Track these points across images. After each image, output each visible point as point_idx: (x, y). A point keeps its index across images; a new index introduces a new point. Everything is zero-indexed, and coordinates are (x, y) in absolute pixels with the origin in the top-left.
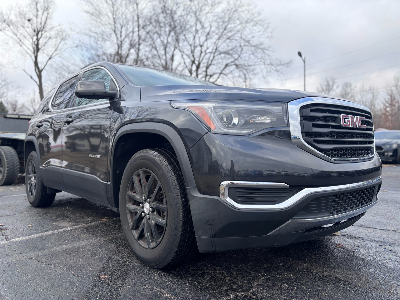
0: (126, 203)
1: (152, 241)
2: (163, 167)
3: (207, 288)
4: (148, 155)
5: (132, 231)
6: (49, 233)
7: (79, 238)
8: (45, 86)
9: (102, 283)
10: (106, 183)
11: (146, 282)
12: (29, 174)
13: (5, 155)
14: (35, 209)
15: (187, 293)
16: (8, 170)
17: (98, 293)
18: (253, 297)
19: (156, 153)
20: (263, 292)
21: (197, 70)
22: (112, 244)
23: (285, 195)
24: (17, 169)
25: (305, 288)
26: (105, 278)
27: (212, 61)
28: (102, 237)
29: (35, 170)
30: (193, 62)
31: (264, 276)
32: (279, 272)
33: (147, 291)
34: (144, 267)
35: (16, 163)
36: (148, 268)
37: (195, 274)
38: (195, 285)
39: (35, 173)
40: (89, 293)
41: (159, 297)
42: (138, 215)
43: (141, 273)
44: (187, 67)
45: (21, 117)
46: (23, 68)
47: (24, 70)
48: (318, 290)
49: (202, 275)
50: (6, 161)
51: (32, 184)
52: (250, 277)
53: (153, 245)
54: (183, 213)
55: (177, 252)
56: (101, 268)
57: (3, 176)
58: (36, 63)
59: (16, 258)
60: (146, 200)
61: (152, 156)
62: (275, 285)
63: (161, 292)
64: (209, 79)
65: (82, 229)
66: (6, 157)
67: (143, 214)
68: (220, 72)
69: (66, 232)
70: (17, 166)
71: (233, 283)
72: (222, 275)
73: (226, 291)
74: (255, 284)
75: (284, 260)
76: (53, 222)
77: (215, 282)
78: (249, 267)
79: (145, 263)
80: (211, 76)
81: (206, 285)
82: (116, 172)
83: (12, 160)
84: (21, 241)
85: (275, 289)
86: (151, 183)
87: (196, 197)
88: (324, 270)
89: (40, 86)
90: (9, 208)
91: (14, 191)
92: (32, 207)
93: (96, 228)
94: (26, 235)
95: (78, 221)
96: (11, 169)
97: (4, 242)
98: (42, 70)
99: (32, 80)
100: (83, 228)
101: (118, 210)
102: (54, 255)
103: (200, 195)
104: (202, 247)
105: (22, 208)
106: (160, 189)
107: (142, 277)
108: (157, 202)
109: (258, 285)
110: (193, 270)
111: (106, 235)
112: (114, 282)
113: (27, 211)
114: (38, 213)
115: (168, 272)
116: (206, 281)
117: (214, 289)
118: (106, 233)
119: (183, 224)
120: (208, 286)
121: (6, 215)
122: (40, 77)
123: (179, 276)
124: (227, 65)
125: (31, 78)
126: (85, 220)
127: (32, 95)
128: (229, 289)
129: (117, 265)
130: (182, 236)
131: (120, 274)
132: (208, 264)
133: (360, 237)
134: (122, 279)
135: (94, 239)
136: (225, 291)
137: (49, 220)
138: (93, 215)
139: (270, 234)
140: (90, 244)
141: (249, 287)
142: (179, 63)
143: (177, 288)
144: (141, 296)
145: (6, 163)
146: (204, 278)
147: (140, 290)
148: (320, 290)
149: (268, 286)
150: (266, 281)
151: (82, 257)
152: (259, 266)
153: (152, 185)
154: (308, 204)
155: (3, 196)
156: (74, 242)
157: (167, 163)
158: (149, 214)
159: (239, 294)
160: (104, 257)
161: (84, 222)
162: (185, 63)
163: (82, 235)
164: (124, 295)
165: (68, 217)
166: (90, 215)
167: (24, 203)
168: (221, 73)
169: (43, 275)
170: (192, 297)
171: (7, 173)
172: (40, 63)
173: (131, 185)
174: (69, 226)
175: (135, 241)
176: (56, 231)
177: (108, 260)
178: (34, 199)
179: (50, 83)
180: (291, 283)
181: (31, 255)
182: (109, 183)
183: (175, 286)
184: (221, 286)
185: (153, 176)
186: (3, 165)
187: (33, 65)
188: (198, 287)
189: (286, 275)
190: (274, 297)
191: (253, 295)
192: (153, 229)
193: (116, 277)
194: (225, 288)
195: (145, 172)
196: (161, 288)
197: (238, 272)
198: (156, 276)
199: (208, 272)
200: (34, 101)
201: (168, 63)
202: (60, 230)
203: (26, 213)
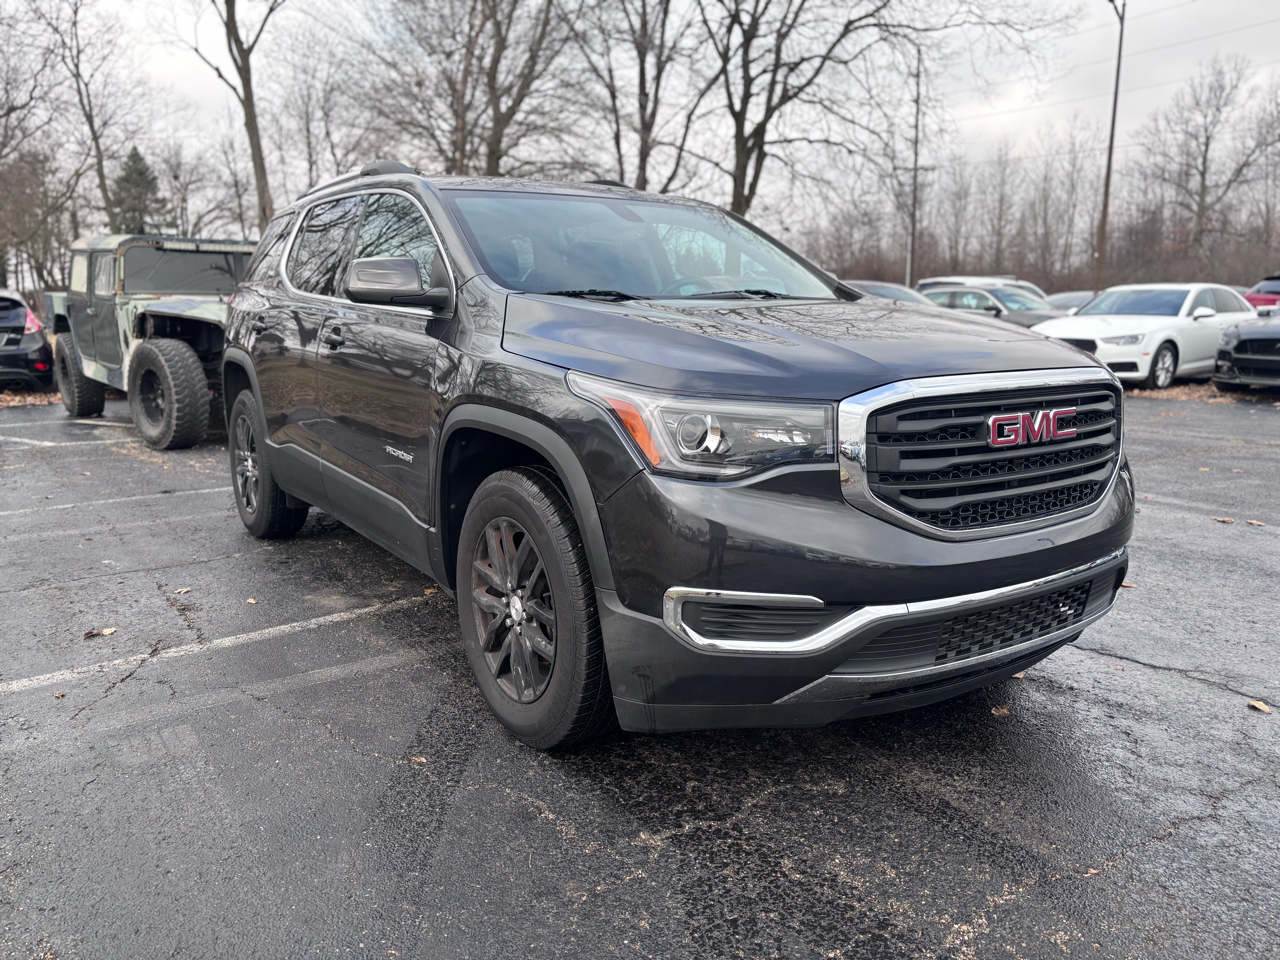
0: (470, 586)
1: (528, 686)
2: (548, 527)
3: (638, 804)
4: (516, 488)
5: (486, 654)
6: (297, 626)
7: (366, 646)
8: (261, 99)
9: (413, 776)
10: (426, 526)
11: (509, 781)
12: (239, 448)
13: (170, 367)
14: (257, 544)
15: (592, 814)
16: (179, 410)
17: (405, 798)
18: (732, 833)
19: (535, 489)
20: (758, 824)
21: (746, 45)
22: (442, 670)
23: (814, 621)
24: (202, 406)
25: (857, 821)
26: (420, 764)
27: (797, 15)
28: (422, 648)
29: (253, 442)
30: (735, 18)
31: (777, 783)
32: (816, 775)
33: (508, 803)
34: (509, 741)
35: (201, 388)
36: (517, 743)
37: (621, 767)
38: (613, 797)
39: (253, 450)
40: (385, 795)
41: (530, 819)
42: (498, 619)
43: (499, 757)
44: (711, 35)
45: (204, 247)
46: (194, 45)
47: (196, 50)
48: (883, 827)
49: (634, 773)
50: (172, 384)
51: (247, 478)
52: (743, 786)
53: (528, 694)
54: (590, 640)
55: (576, 721)
56: (413, 736)
57: (168, 425)
58: (231, 26)
59: (224, 696)
60: (514, 591)
61: (525, 494)
62: (792, 808)
63: (537, 807)
64: (786, 77)
65: (374, 620)
66: (172, 373)
67: (508, 621)
68: (823, 51)
69: (337, 625)
70: (202, 397)
71: (699, 797)
72: (680, 776)
73: (679, 814)
74: (749, 802)
75: (842, 744)
76: (305, 592)
77: (659, 792)
78: (751, 758)
79: (512, 732)
80: (793, 67)
81: (639, 796)
82: (449, 506)
83: (187, 381)
84: (235, 648)
85: (789, 819)
86: (525, 557)
87: (614, 612)
88: (925, 777)
89: (248, 102)
90: (196, 537)
91: (200, 474)
92: (252, 538)
93: (409, 617)
94: (244, 630)
95: (366, 592)
96: (186, 405)
97: (196, 648)
98: (251, 49)
99: (221, 81)
100: (378, 616)
101: (455, 594)
102: (312, 693)
103: (622, 610)
104: (626, 721)
105: (226, 540)
106: (542, 575)
107: (500, 767)
108: (536, 603)
109: (754, 806)
110: (619, 756)
111: (431, 642)
112: (440, 774)
113: (239, 552)
114: (267, 561)
115: (562, 757)
116: (640, 788)
117: (652, 809)
118: (431, 637)
119: (589, 665)
120: (641, 799)
121: (191, 561)
122: (244, 71)
123: (585, 770)
124: (848, 28)
125: (220, 76)
126: (384, 590)
127: (223, 125)
128: (686, 811)
129: (451, 731)
130: (586, 689)
131: (455, 756)
132: (657, 743)
133: (1072, 688)
134: (457, 768)
135: (401, 652)
136: (676, 815)
137: (296, 584)
138: (404, 575)
139: (777, 702)
140: (391, 669)
141: (731, 809)
142: (685, 23)
143: (572, 799)
144: (492, 812)
145: (173, 390)
146: (639, 779)
147: (493, 799)
148: (888, 828)
149: (775, 811)
150: (776, 797)
151: (373, 704)
152: (775, 758)
153: (526, 561)
154: (874, 642)
155: (175, 491)
156: (355, 659)
157: (556, 519)
158: (520, 624)
159: (703, 824)
160: (423, 708)
161: (380, 597)
162: (705, 22)
163: (373, 638)
164: (458, 808)
165: (340, 579)
166: (395, 572)
167: (230, 521)
168: (826, 58)
169: (290, 746)
170: (601, 824)
171: (178, 418)
172: (244, 24)
173: (481, 547)
174: (343, 607)
175: (492, 678)
176: (313, 623)
177: (430, 717)
178: (256, 519)
179: (276, 87)
180: (830, 807)
181: (261, 689)
182: (432, 530)
183: (569, 795)
184: (670, 803)
185: (528, 541)
186: (166, 394)
187: (222, 31)
188: (618, 801)
189: (829, 785)
190: (778, 837)
191: (734, 829)
192: (528, 660)
193: (444, 763)
194: (679, 807)
195: (511, 526)
196: (537, 797)
197: (721, 768)
198: (534, 767)
199: (651, 765)
200: (232, 146)
201: (651, 18)
202: (322, 620)
203: (237, 555)
